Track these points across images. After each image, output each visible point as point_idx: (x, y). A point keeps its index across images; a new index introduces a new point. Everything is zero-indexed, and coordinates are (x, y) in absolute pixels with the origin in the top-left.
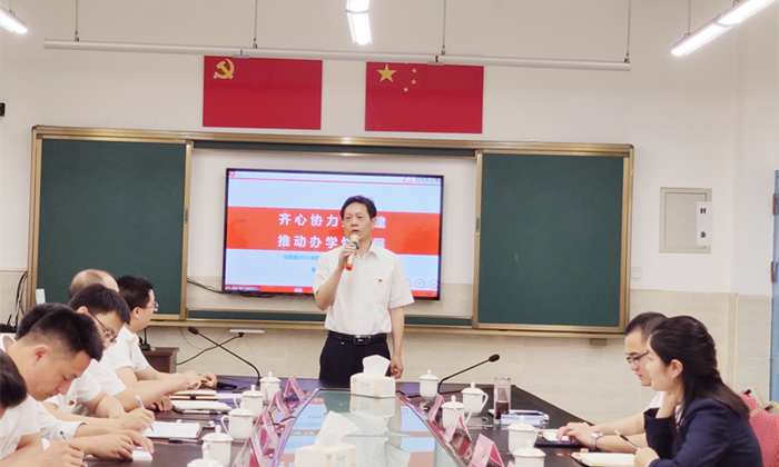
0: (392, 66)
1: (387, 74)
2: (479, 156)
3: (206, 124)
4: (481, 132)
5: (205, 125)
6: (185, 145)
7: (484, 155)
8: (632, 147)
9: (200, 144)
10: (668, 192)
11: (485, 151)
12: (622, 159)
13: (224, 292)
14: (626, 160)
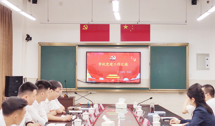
0: (127, 25)
1: (126, 27)
2: (150, 47)
4: (150, 41)
5: (81, 41)
6: (76, 46)
7: (151, 47)
8: (188, 43)
9: (79, 46)
10: (198, 55)
11: (151, 46)
12: (186, 47)
13: (86, 82)
14: (187, 47)
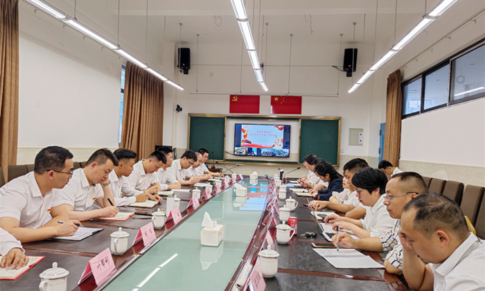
0: (278, 97)
1: (276, 99)
2: (300, 120)
3: (230, 112)
4: (301, 114)
6: (225, 118)
8: (341, 117)
9: (228, 117)
10: (351, 129)
13: (234, 155)
14: (339, 121)
